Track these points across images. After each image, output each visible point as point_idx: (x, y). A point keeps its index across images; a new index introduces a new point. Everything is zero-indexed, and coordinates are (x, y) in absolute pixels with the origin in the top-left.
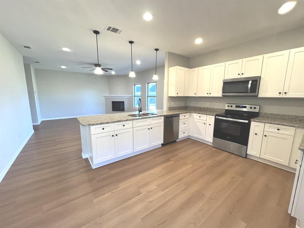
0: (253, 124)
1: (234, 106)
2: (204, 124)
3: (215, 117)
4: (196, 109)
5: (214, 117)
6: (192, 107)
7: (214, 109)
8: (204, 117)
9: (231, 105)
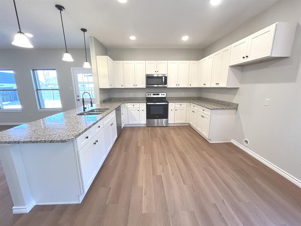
0: (170, 105)
1: (152, 94)
2: (138, 110)
3: (147, 104)
4: (120, 100)
5: (145, 104)
6: (116, 98)
7: (137, 98)
8: (137, 105)
9: (150, 94)
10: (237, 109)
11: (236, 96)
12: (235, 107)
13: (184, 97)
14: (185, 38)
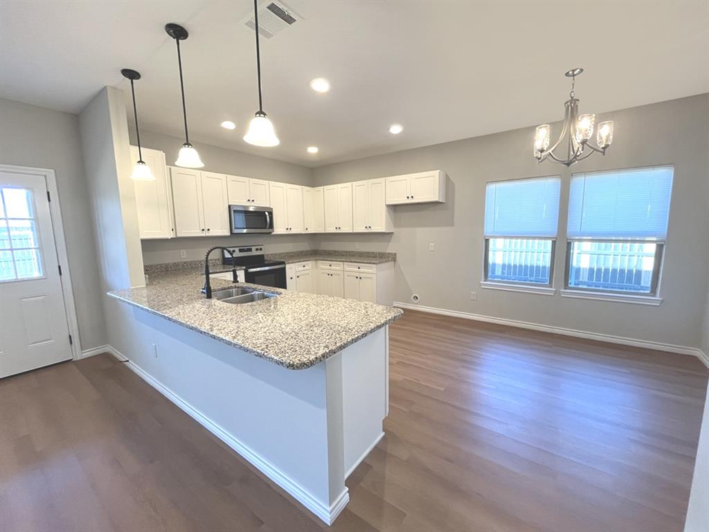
0: (288, 268)
3: (245, 271)
9: (233, 249)
10: (395, 261)
11: (390, 244)
12: (392, 258)
13: (293, 252)
14: (313, 150)
